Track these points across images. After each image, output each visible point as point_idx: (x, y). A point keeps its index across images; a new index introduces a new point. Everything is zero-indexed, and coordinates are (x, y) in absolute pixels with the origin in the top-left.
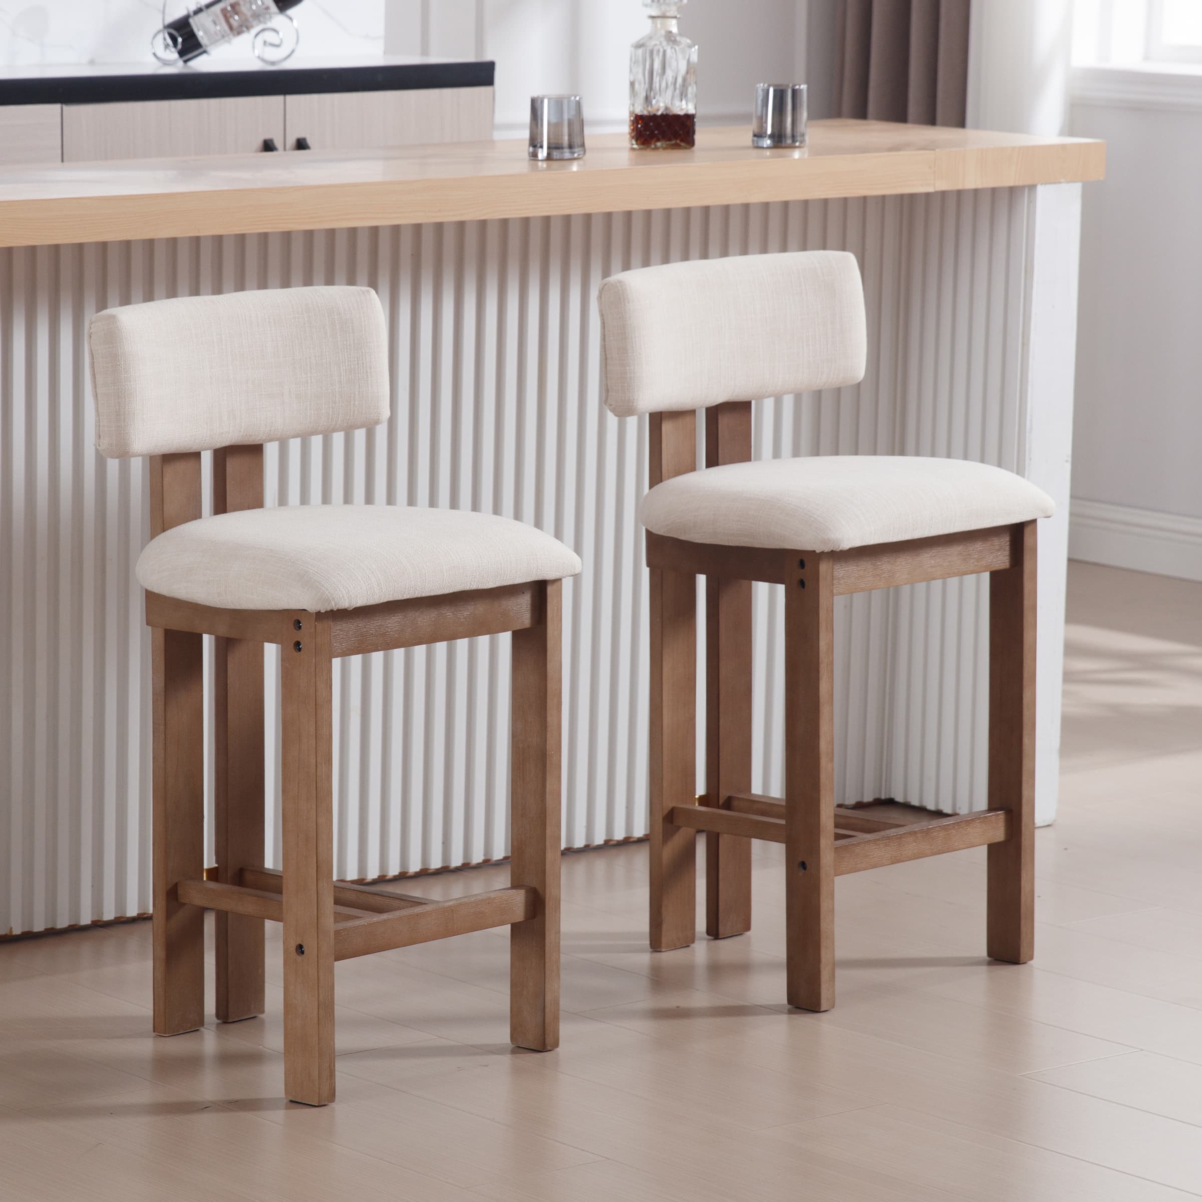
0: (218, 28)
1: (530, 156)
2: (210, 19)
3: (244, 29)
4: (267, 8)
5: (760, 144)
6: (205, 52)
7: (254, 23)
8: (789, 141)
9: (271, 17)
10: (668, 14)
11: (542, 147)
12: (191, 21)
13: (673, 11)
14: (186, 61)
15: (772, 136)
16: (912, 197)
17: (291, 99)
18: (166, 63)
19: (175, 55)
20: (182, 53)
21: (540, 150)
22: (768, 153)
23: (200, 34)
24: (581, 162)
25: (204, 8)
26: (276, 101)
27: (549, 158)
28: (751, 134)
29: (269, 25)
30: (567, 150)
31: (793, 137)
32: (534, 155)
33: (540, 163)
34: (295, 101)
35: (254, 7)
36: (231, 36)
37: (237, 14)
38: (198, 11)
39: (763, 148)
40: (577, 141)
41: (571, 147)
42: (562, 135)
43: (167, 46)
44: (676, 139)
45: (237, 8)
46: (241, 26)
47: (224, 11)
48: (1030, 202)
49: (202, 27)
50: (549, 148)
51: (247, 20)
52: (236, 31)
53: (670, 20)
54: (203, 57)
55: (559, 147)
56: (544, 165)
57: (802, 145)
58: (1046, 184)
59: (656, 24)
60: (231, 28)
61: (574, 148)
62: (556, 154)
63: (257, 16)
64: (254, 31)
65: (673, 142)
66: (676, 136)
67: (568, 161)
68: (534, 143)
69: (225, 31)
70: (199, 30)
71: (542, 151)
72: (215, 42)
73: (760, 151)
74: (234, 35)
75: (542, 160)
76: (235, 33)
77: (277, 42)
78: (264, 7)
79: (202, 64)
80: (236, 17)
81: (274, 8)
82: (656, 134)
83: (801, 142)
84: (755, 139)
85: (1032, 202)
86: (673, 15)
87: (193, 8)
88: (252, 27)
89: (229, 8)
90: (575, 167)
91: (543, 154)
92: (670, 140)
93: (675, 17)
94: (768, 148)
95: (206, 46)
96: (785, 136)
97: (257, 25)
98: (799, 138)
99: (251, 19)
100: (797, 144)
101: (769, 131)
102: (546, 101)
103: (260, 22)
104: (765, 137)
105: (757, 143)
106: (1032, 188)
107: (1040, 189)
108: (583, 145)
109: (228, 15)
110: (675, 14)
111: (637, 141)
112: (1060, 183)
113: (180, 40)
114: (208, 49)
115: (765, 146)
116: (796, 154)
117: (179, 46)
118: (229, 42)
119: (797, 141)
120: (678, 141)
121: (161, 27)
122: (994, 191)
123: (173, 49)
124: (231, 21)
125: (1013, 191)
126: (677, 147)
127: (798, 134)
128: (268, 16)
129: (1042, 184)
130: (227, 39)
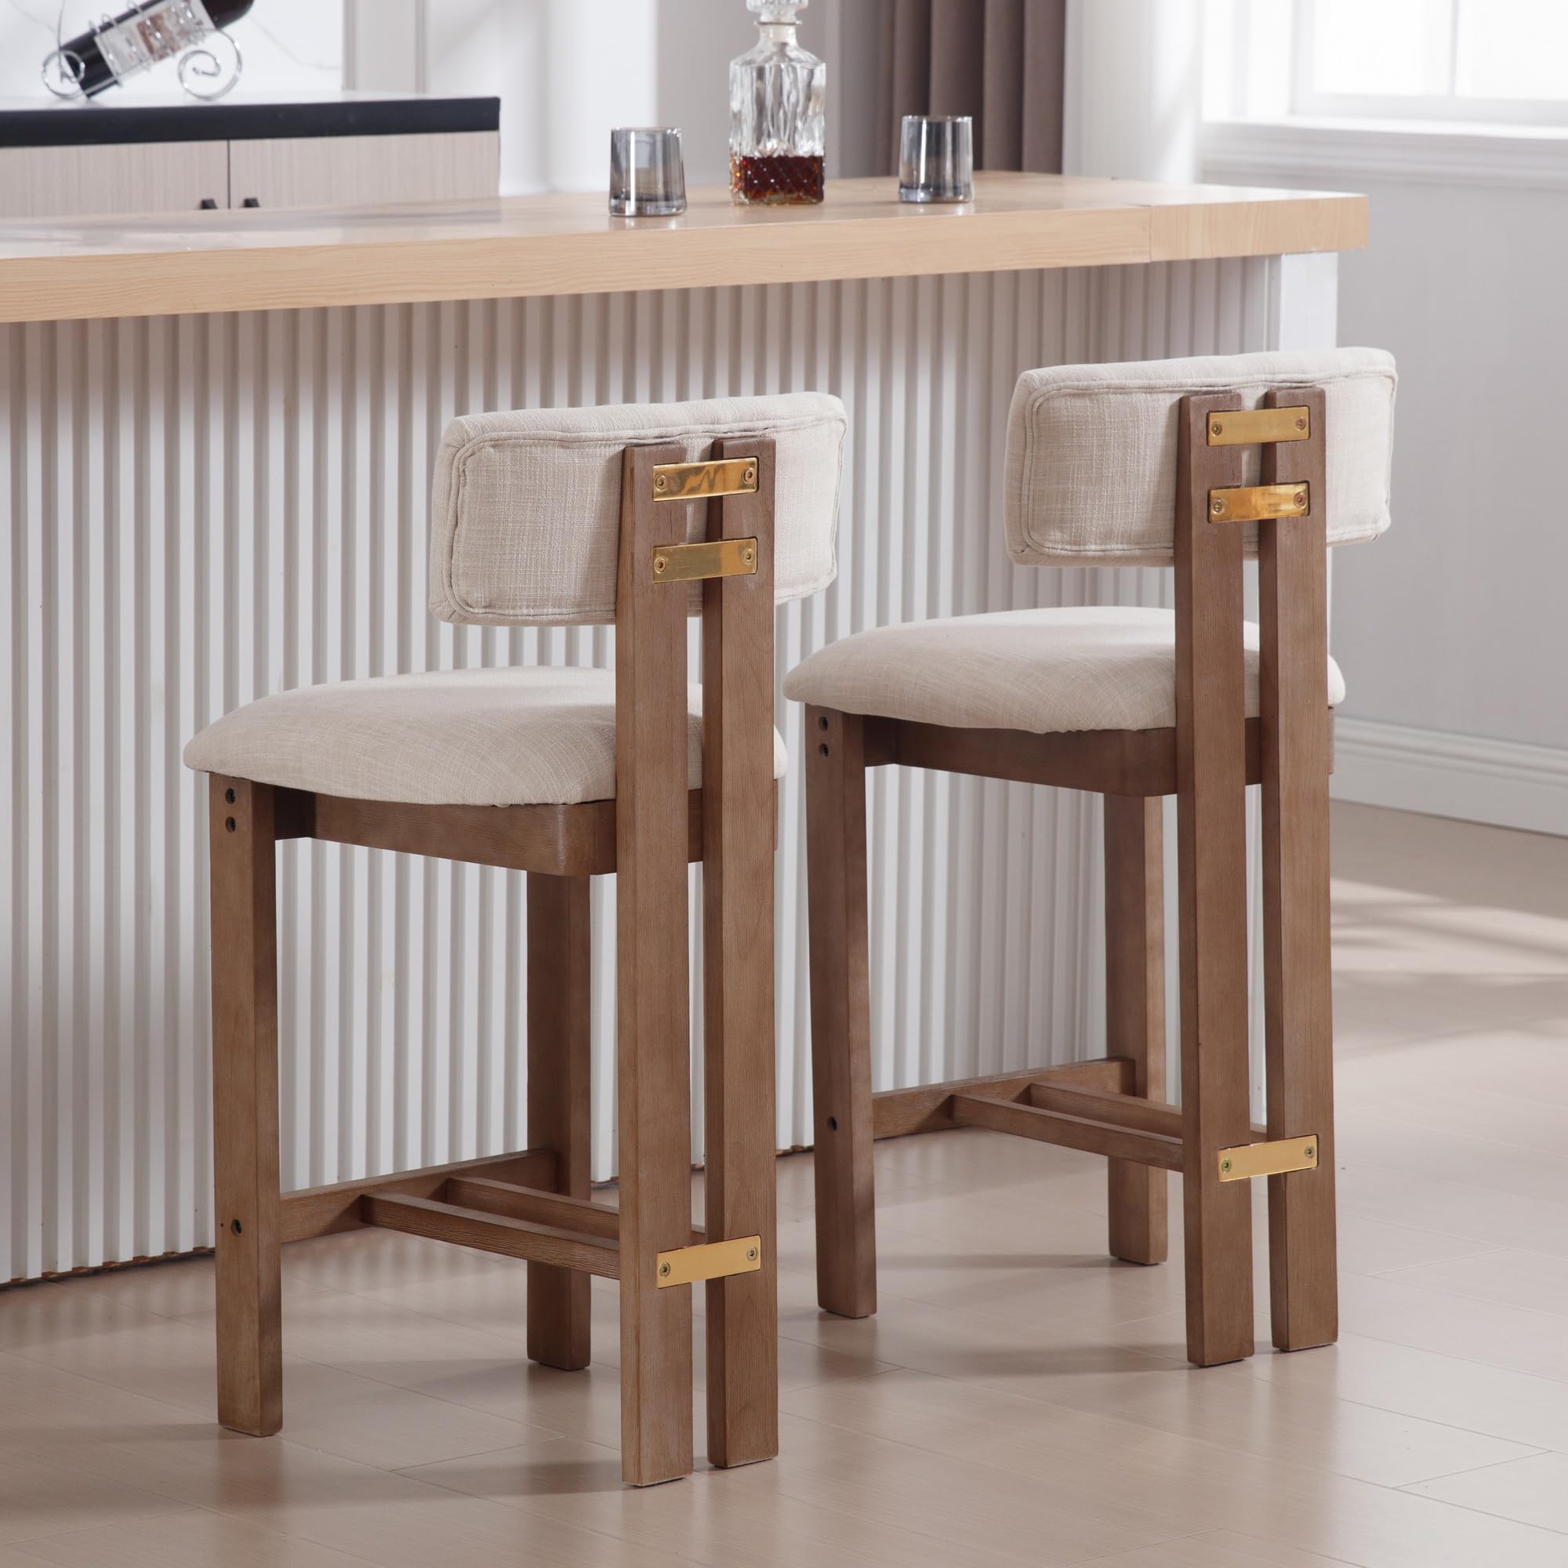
0: (134, 49)
1: (611, 212)
2: (123, 37)
3: (169, 51)
4: (200, 23)
5: (912, 198)
6: (116, 82)
7: (182, 43)
8: (949, 194)
9: (204, 35)
10: (784, 20)
11: (628, 198)
12: (97, 40)
13: (790, 16)
14: (89, 95)
15: (926, 187)
16: (1103, 270)
17: (238, 145)
18: (64, 97)
19: (77, 87)
20: (84, 85)
21: (627, 202)
22: (921, 209)
23: (109, 58)
24: (680, 219)
25: (114, 23)
26: (216, 148)
27: (640, 213)
28: (898, 185)
29: (201, 46)
30: (662, 203)
31: (955, 188)
32: (618, 211)
33: (627, 221)
34: (243, 148)
35: (182, 21)
36: (151, 61)
37: (159, 30)
38: (107, 27)
39: (916, 203)
40: (676, 190)
41: (667, 198)
42: (656, 183)
43: (63, 75)
44: (799, 190)
45: (159, 22)
46: (164, 47)
47: (142, 27)
48: (1271, 278)
49: (112, 48)
50: (639, 200)
51: (172, 39)
52: (158, 53)
53: (787, 27)
54: (114, 89)
55: (652, 199)
56: (631, 223)
57: (967, 200)
58: (1292, 253)
59: (768, 34)
60: (151, 49)
61: (672, 200)
62: (650, 208)
63: (185, 33)
64: (180, 55)
65: (795, 195)
66: (798, 186)
67: (664, 218)
68: (618, 193)
69: (143, 55)
70: (108, 53)
71: (630, 204)
72: (129, 69)
73: (910, 207)
74: (155, 60)
75: (630, 217)
76: (156, 56)
77: (211, 68)
78: (195, 21)
79: (110, 98)
80: (158, 35)
81: (208, 22)
82: (772, 183)
83: (966, 196)
84: (903, 190)
85: (1275, 277)
86: (790, 21)
87: (98, 23)
88: (179, 48)
89: (148, 23)
90: (673, 224)
91: (631, 207)
92: (790, 191)
93: (793, 24)
94: (923, 203)
95: (118, 74)
96: (944, 188)
97: (186, 46)
98: (963, 190)
99: (177, 38)
100: (961, 198)
101: (922, 180)
102: (633, 137)
103: (190, 41)
104: (917, 188)
105: (907, 197)
106: (1275, 258)
107: (1286, 261)
108: (683, 196)
109: (147, 32)
110: (794, 19)
111: (745, 193)
112: (1310, 252)
113: (82, 66)
114: (121, 79)
115: (919, 200)
116: (960, 210)
117: (82, 75)
118: (148, 69)
119: (960, 194)
120: (801, 194)
121: (55, 48)
122: (1219, 262)
123: (74, 79)
124: (152, 40)
125: (1247, 265)
126: (798, 201)
127: (962, 184)
128: (200, 34)
129: (1287, 254)
130: (145, 64)
